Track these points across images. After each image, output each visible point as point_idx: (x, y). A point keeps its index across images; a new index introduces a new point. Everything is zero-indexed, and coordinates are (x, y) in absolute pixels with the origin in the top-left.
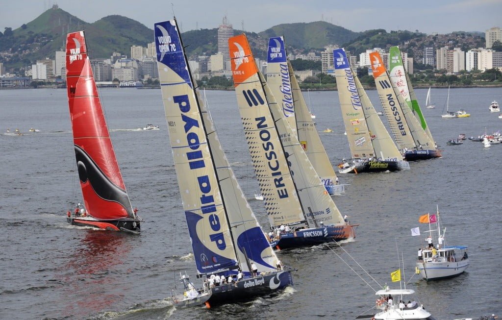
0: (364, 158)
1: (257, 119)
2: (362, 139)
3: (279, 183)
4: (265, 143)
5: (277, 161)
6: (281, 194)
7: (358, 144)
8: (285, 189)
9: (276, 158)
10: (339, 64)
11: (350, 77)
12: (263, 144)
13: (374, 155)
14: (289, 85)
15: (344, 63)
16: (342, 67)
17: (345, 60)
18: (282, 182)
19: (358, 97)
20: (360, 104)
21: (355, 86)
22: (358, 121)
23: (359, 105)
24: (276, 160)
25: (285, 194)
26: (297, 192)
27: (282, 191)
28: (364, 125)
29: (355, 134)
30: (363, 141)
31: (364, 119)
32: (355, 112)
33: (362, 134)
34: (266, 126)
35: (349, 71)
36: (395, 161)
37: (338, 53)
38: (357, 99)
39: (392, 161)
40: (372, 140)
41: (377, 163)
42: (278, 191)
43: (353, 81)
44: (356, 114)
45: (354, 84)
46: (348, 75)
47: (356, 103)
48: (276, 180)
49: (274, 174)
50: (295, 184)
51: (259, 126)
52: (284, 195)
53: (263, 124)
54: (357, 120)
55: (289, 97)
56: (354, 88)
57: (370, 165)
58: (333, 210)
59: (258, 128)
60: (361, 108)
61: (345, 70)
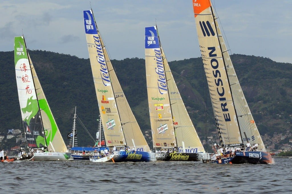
0: (165, 147)
1: (209, 48)
2: (165, 126)
3: (224, 107)
4: (215, 70)
5: (223, 88)
6: (226, 118)
7: (160, 132)
8: (228, 114)
9: (222, 85)
10: (150, 43)
11: (159, 58)
12: (213, 71)
13: (175, 145)
14: (102, 56)
15: (155, 42)
16: (152, 46)
17: (155, 39)
18: (226, 107)
19: (165, 81)
20: (166, 88)
21: (163, 69)
22: (162, 107)
23: (166, 90)
24: (222, 86)
25: (228, 118)
26: (237, 117)
27: (226, 114)
28: (169, 112)
29: (159, 120)
30: (166, 129)
31: (169, 105)
32: (160, 96)
33: (165, 120)
34: (215, 55)
35: (159, 51)
36: (195, 152)
37: (150, 31)
38: (164, 82)
39: (192, 152)
40: (174, 128)
41: (178, 154)
42: (224, 114)
43: (162, 63)
44: (161, 99)
45: (162, 66)
46: (158, 55)
47: (162, 87)
48: (222, 105)
49: (221, 99)
50: (235, 110)
51: (211, 55)
52: (228, 120)
53: (213, 53)
54: (161, 105)
55: (105, 67)
56: (162, 71)
57: (171, 157)
58: (257, 138)
59: (210, 56)
60: (166, 92)
61: (155, 50)
